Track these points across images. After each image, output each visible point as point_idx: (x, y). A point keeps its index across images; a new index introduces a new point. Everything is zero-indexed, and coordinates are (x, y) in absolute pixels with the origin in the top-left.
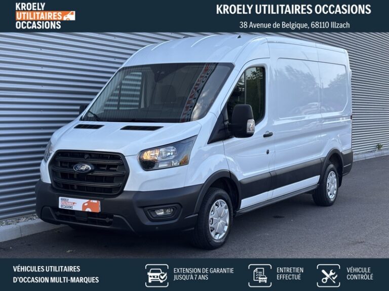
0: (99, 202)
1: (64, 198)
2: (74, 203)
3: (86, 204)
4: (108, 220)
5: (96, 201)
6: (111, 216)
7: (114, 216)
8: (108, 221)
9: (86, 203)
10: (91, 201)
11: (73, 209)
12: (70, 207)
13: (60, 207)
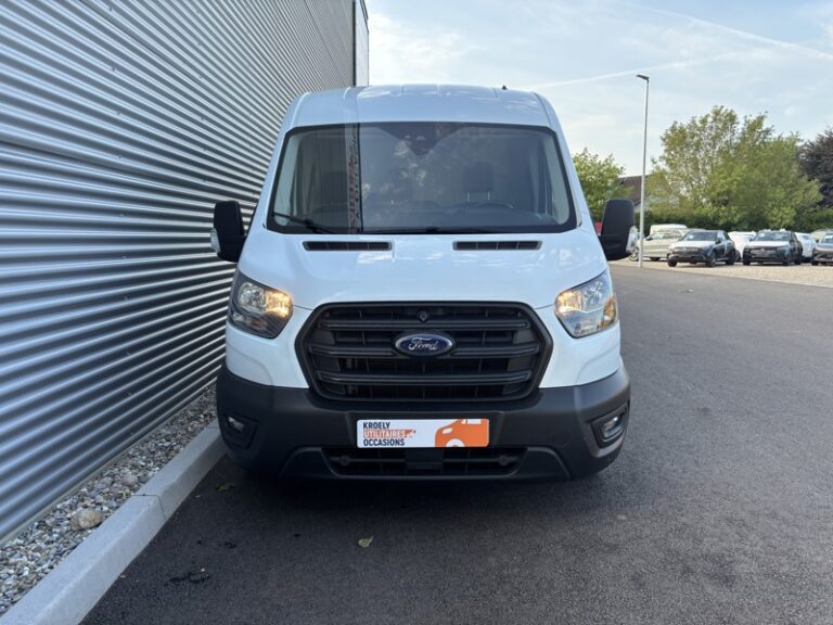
0: (488, 421)
1: (373, 421)
2: (408, 432)
3: (449, 431)
4: (504, 460)
5: (478, 421)
6: (518, 451)
7: (529, 449)
8: (504, 464)
9: (449, 427)
10: (464, 421)
11: (405, 446)
12: (397, 442)
13: (361, 444)
